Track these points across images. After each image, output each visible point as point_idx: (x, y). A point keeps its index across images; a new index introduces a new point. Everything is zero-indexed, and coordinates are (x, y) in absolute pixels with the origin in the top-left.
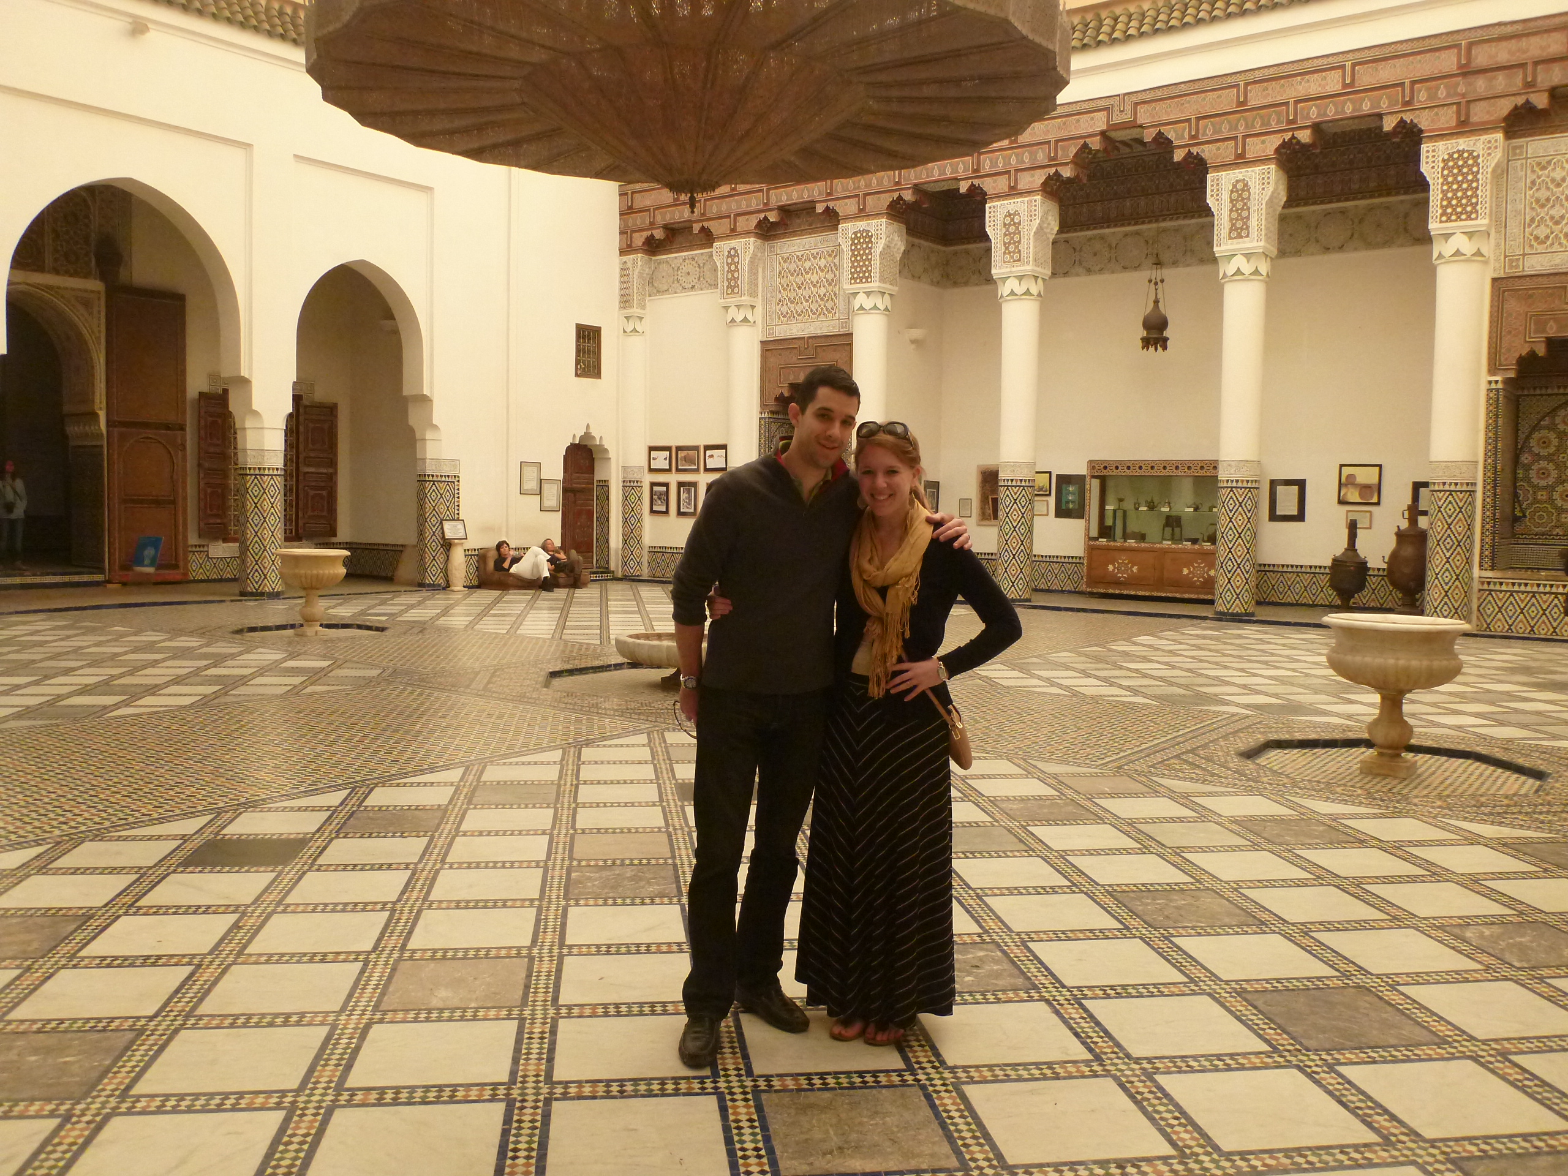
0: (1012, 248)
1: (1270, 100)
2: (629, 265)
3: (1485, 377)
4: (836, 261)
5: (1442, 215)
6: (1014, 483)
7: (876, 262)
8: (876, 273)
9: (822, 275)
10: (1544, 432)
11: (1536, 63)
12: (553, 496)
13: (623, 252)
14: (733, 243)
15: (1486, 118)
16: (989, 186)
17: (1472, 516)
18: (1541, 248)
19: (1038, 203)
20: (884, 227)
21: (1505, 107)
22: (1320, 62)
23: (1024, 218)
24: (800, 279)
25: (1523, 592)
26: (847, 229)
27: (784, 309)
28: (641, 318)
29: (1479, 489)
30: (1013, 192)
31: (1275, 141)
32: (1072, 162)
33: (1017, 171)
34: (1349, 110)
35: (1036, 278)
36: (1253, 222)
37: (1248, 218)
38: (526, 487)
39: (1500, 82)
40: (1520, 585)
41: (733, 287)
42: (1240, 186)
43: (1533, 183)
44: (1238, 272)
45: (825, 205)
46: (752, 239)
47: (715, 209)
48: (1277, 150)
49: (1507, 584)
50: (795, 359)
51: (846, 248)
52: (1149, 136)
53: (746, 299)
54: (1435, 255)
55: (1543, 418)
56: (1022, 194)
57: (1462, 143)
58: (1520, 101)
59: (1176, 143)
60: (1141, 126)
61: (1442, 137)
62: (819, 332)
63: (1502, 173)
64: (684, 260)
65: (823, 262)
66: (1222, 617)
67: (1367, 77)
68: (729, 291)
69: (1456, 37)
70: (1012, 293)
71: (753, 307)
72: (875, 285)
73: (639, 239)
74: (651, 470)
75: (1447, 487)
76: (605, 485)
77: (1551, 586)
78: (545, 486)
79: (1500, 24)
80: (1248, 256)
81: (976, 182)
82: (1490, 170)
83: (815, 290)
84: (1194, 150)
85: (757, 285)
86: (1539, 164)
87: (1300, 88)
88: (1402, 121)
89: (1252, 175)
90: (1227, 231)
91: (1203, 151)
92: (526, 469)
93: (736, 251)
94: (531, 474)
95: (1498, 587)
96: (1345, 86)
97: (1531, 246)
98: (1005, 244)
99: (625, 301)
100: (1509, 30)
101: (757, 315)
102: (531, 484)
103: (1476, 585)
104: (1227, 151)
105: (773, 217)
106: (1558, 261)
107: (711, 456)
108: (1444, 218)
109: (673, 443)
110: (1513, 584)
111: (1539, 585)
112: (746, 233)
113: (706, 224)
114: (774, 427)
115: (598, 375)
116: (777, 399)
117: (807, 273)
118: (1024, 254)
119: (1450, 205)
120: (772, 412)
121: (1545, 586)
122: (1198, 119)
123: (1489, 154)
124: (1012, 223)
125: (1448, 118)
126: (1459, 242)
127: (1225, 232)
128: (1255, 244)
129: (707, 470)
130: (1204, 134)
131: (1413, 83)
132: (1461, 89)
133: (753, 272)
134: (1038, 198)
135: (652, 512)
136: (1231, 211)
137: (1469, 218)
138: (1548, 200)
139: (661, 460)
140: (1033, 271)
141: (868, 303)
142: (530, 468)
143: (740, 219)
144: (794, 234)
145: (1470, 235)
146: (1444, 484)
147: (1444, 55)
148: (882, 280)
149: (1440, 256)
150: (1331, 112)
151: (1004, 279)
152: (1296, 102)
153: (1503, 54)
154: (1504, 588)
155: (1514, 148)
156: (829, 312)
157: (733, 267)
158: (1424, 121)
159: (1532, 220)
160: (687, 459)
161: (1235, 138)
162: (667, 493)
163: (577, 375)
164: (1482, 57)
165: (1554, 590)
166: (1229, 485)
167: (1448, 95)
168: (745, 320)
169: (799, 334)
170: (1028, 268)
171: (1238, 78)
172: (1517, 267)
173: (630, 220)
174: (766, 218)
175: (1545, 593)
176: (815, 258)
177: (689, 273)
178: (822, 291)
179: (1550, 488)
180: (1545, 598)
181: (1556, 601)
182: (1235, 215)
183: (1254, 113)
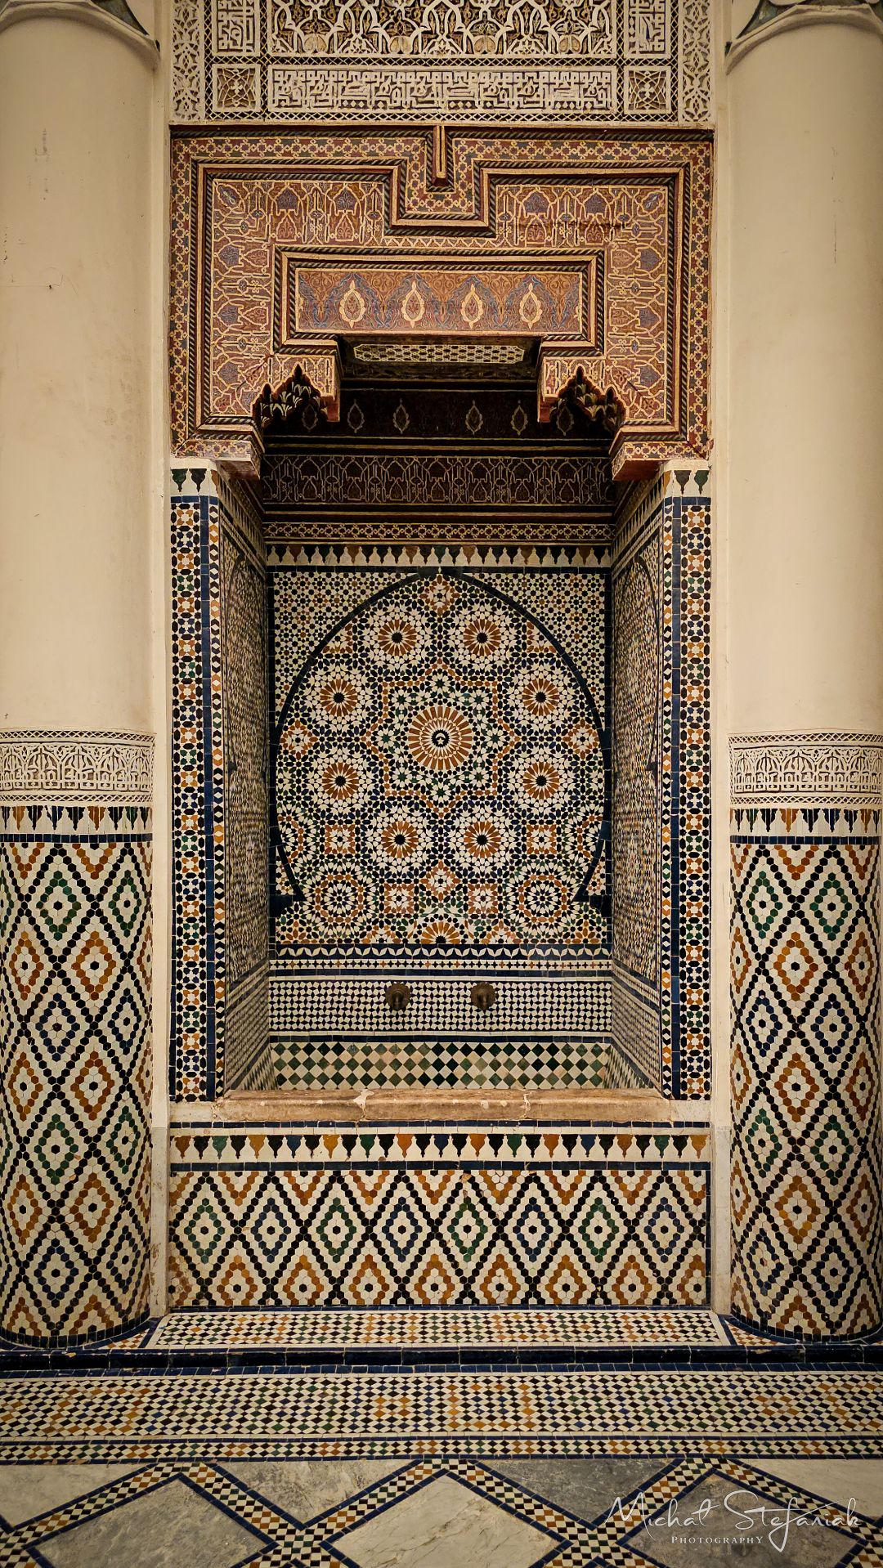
3: (161, 460)
10: (337, 671)
17: (136, 924)
25: (305, 1168)
29: (160, 826)
40: (294, 1143)
55: (332, 633)
97: (284, 33)
110: (275, 1142)
154: (248, 1155)
179: (359, 821)
180: (369, 1182)
181: (402, 1191)
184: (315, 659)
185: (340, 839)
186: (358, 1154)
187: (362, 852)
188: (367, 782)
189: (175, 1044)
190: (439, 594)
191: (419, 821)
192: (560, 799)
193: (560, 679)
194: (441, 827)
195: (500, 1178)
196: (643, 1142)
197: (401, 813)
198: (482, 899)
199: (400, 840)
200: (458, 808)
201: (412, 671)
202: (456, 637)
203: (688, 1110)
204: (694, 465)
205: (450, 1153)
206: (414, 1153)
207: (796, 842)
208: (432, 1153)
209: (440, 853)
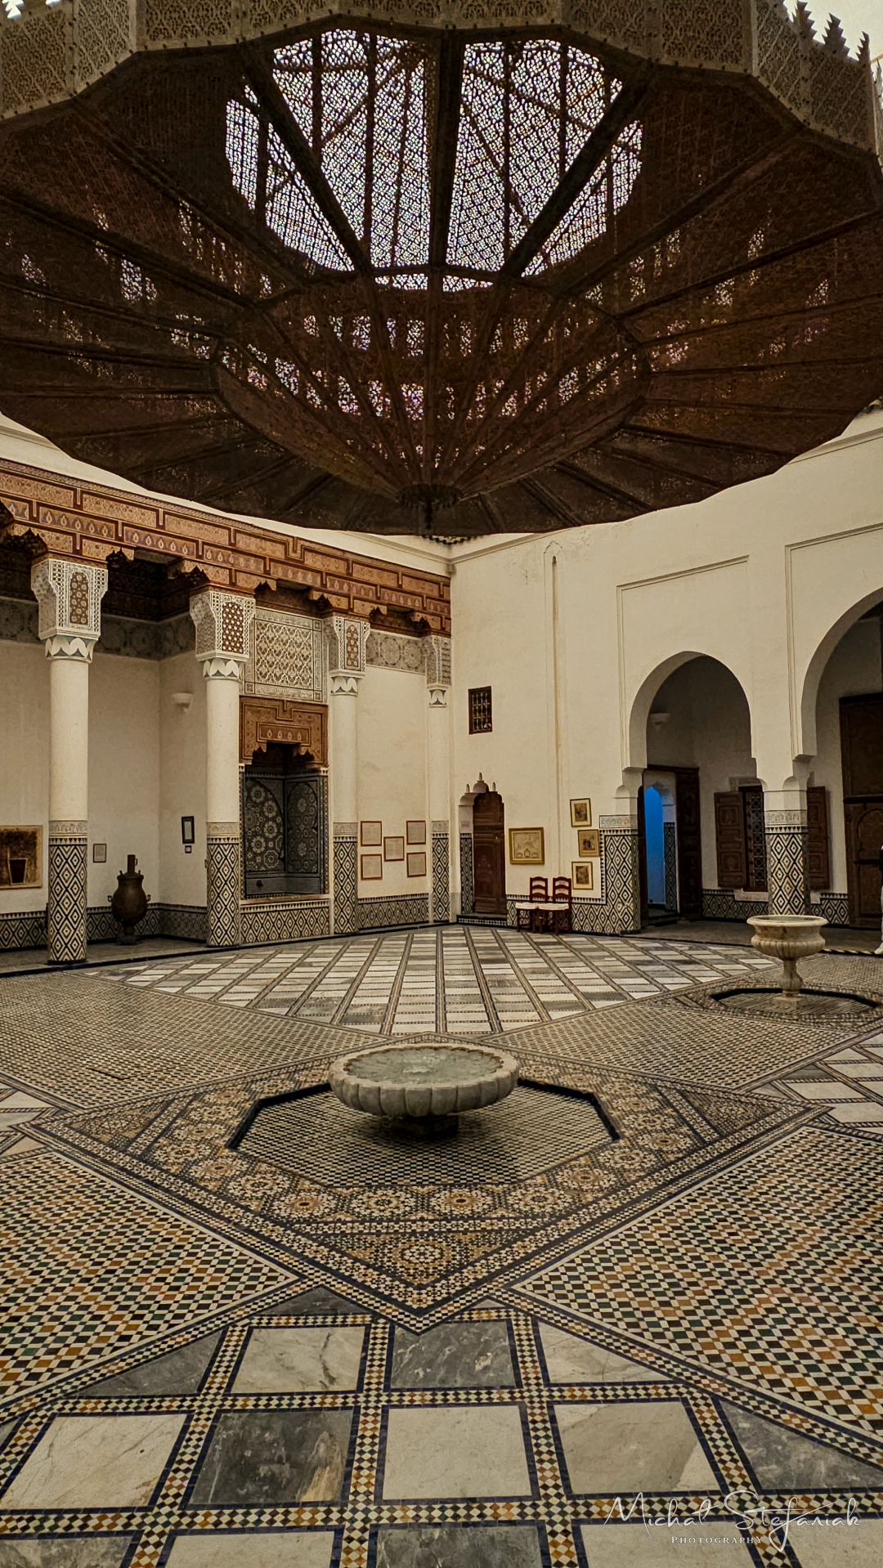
1: (101, 513)
3: (239, 764)
5: (221, 646)
11: (270, 560)
15: (246, 585)
18: (264, 681)
21: (255, 583)
22: (140, 500)
31: (105, 552)
34: (161, 547)
36: (90, 612)
37: (86, 608)
39: (252, 564)
42: (79, 578)
43: (258, 636)
44: (77, 654)
48: (108, 558)
57: (233, 598)
58: (264, 581)
59: (15, 518)
61: (221, 589)
67: (175, 527)
69: (228, 522)
79: (251, 525)
84: (35, 531)
86: (262, 626)
87: (128, 513)
88: (196, 568)
89: (89, 572)
91: (44, 535)
96: (158, 526)
97: (259, 678)
100: (256, 531)
104: (65, 544)
108: (222, 649)
119: (226, 640)
122: (39, 504)
123: (248, 612)
125: (223, 577)
127: (66, 615)
128: (93, 632)
130: (45, 521)
131: (203, 543)
132: (232, 560)
136: (70, 598)
137: (237, 652)
145: (238, 663)
147: (221, 531)
150: (148, 544)
152: (123, 524)
153: (252, 545)
155: (259, 611)
158: (210, 573)
159: (259, 661)
161: (73, 535)
164: (241, 545)
167: (224, 561)
171: (75, 483)
172: (252, 690)
182: (75, 602)
183: (89, 520)
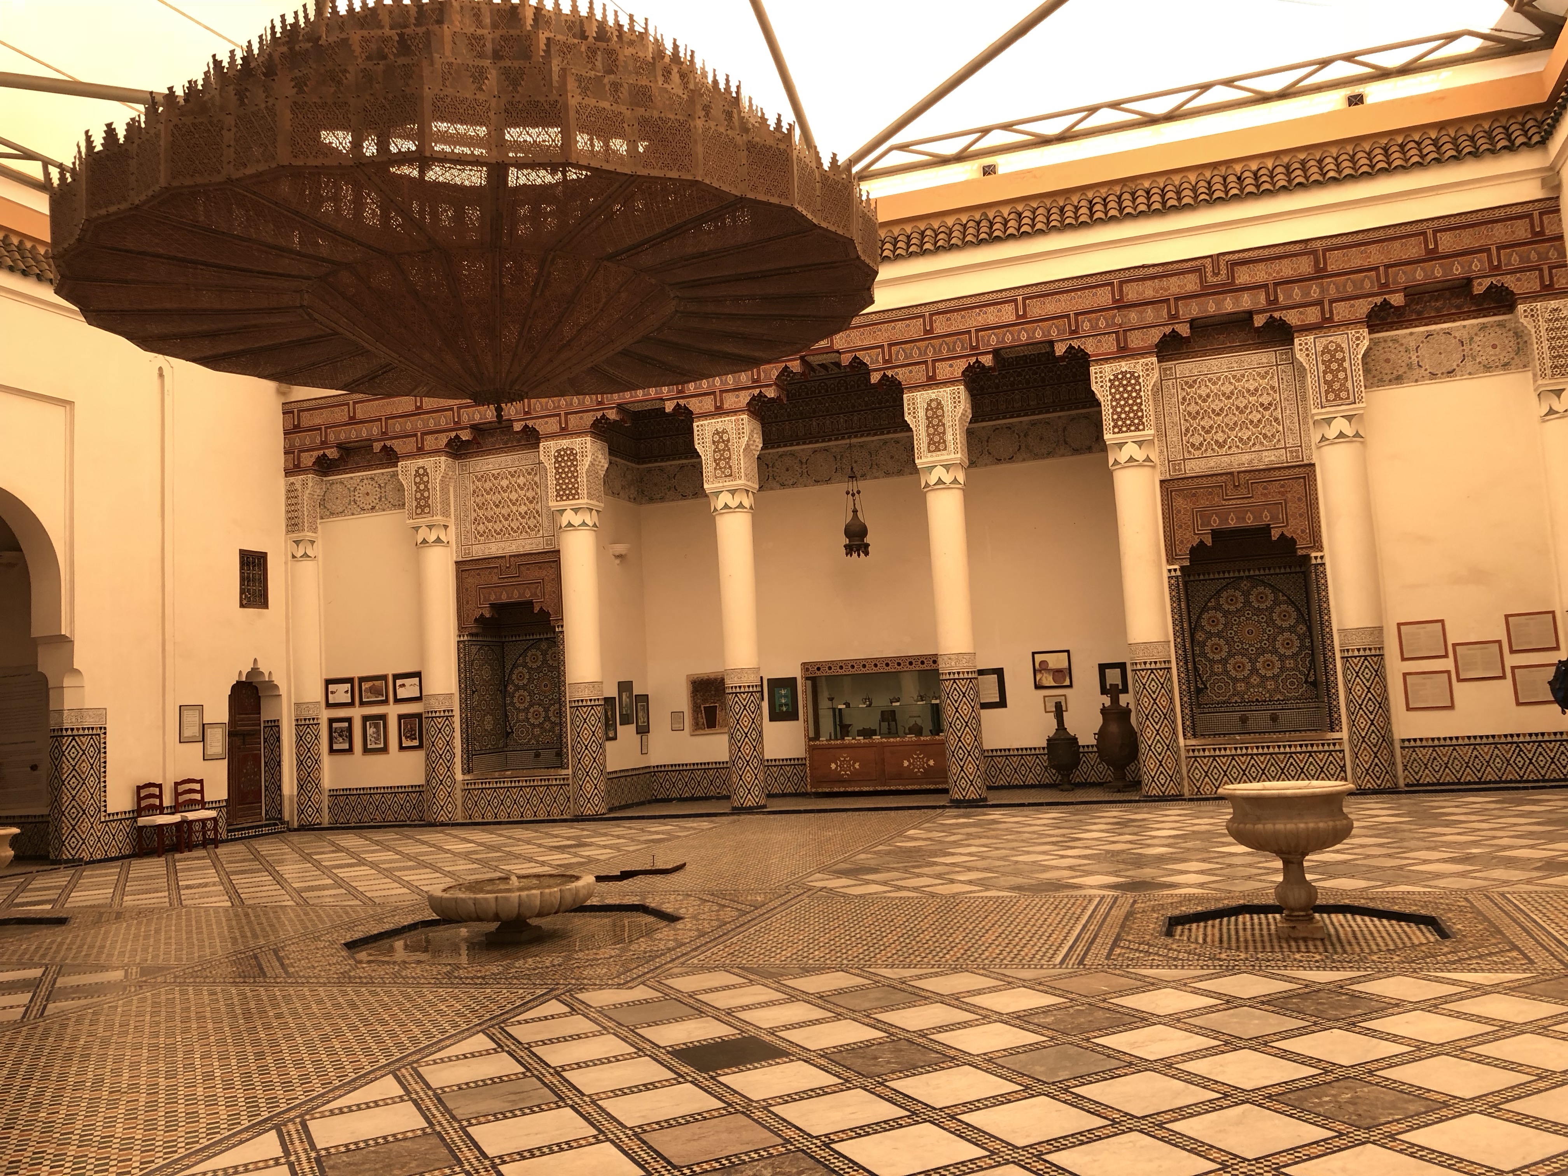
0: (722, 464)
1: (953, 329)
2: (298, 486)
3: (1166, 567)
4: (537, 479)
5: (1114, 427)
6: (742, 690)
7: (583, 479)
8: (583, 490)
9: (522, 493)
10: (1212, 613)
11: (1177, 299)
12: (217, 742)
13: (288, 473)
14: (421, 462)
15: (1141, 344)
16: (694, 405)
17: (1171, 691)
18: (1197, 454)
19: (745, 421)
20: (589, 445)
21: (1155, 336)
22: (994, 296)
23: (733, 436)
24: (496, 498)
25: (1224, 756)
26: (549, 448)
27: (481, 528)
28: (313, 542)
29: (1174, 665)
30: (719, 411)
31: (961, 365)
32: (775, 384)
33: (722, 392)
34: (1024, 337)
35: (747, 491)
36: (949, 437)
37: (944, 433)
38: (187, 733)
39: (1149, 314)
40: (1220, 749)
41: (423, 506)
42: (934, 405)
43: (1184, 399)
44: (940, 481)
45: (523, 423)
46: (443, 458)
47: (398, 428)
48: (963, 373)
49: (1209, 750)
50: (495, 579)
51: (549, 464)
52: (846, 359)
53: (439, 519)
54: (1111, 462)
55: (1209, 600)
56: (728, 413)
57: (1124, 366)
58: (1168, 330)
59: (872, 367)
60: (838, 352)
61: (1106, 360)
62: (522, 551)
63: (1158, 390)
64: (362, 480)
65: (521, 481)
66: (958, 804)
67: (1036, 309)
68: (419, 511)
69: (1108, 277)
70: (726, 506)
71: (446, 527)
72: (583, 501)
73: (308, 459)
74: (329, 705)
75: (1148, 666)
76: (275, 726)
77: (1247, 748)
78: (208, 732)
79: (1143, 266)
80: (947, 467)
81: (682, 402)
82: (1150, 388)
83: (514, 508)
84: (889, 373)
85: (449, 505)
86: (1187, 383)
87: (980, 318)
88: (1071, 347)
89: (945, 394)
90: (926, 445)
91: (897, 374)
92: (185, 713)
93: (425, 470)
94: (192, 718)
95: (1202, 753)
96: (1018, 317)
97: (1189, 452)
98: (715, 460)
99: (293, 524)
100: (1152, 271)
101: (451, 535)
102: (192, 731)
103: (1183, 754)
104: (919, 374)
105: (465, 436)
106: (1212, 464)
107: (403, 685)
108: (1116, 430)
109: (356, 673)
110: (1215, 750)
111: (1236, 749)
112: (436, 452)
113: (388, 443)
114: (474, 650)
115: (265, 605)
116: (476, 620)
117: (505, 491)
118: (735, 469)
119: (1120, 418)
120: (471, 635)
121: (1241, 748)
122: (890, 345)
123: (1148, 375)
124: (721, 440)
125: (1109, 344)
126: (1131, 450)
127: (924, 446)
128: (952, 456)
129: (397, 701)
130: (897, 359)
131: (1077, 315)
132: (1118, 320)
133: (445, 490)
134: (745, 417)
135: (332, 751)
136: (928, 427)
137: (1137, 430)
138: (1198, 413)
139: (341, 693)
140: (745, 485)
141: (577, 520)
142: (191, 712)
143: (428, 438)
144: (489, 452)
145: (1140, 444)
146: (1145, 663)
147: (1099, 291)
148: (590, 496)
149: (1116, 462)
150: (1008, 339)
151: (717, 494)
152: (977, 331)
153: (1149, 291)
154: (1207, 753)
155: (1165, 370)
156: (532, 530)
157: (422, 487)
158: (1090, 346)
159: (1187, 430)
160: (371, 690)
161: (926, 362)
162: (350, 729)
163: (242, 606)
164: (1132, 293)
165: (1250, 751)
166: (952, 676)
167: (1107, 326)
168: (438, 540)
169: (500, 553)
170: (741, 482)
171: (924, 310)
172: (1180, 470)
173: (297, 440)
174: (457, 437)
175: (1242, 755)
176: (513, 476)
177: (368, 494)
178: (523, 509)
179: (1224, 662)
180: (1243, 759)
181: (1253, 762)
182: (931, 430)
183: (941, 340)
184: (1204, 609)
185: (1218, 668)
186: (1239, 752)
187: (1226, 672)
188: (1226, 648)
189: (1183, 724)
190: (1245, 585)
191: (1245, 660)
192: (1295, 650)
193: (1291, 609)
194: (1253, 662)
195: (1281, 757)
196: (1323, 745)
197: (1238, 658)
198: (1270, 685)
199: (1239, 667)
200: (1258, 655)
201: (1238, 610)
202: (1252, 598)
203: (1336, 735)
204: (1319, 554)
205: (1266, 750)
206: (1255, 751)
207: (1356, 657)
208: (1260, 751)
209: (1254, 671)
